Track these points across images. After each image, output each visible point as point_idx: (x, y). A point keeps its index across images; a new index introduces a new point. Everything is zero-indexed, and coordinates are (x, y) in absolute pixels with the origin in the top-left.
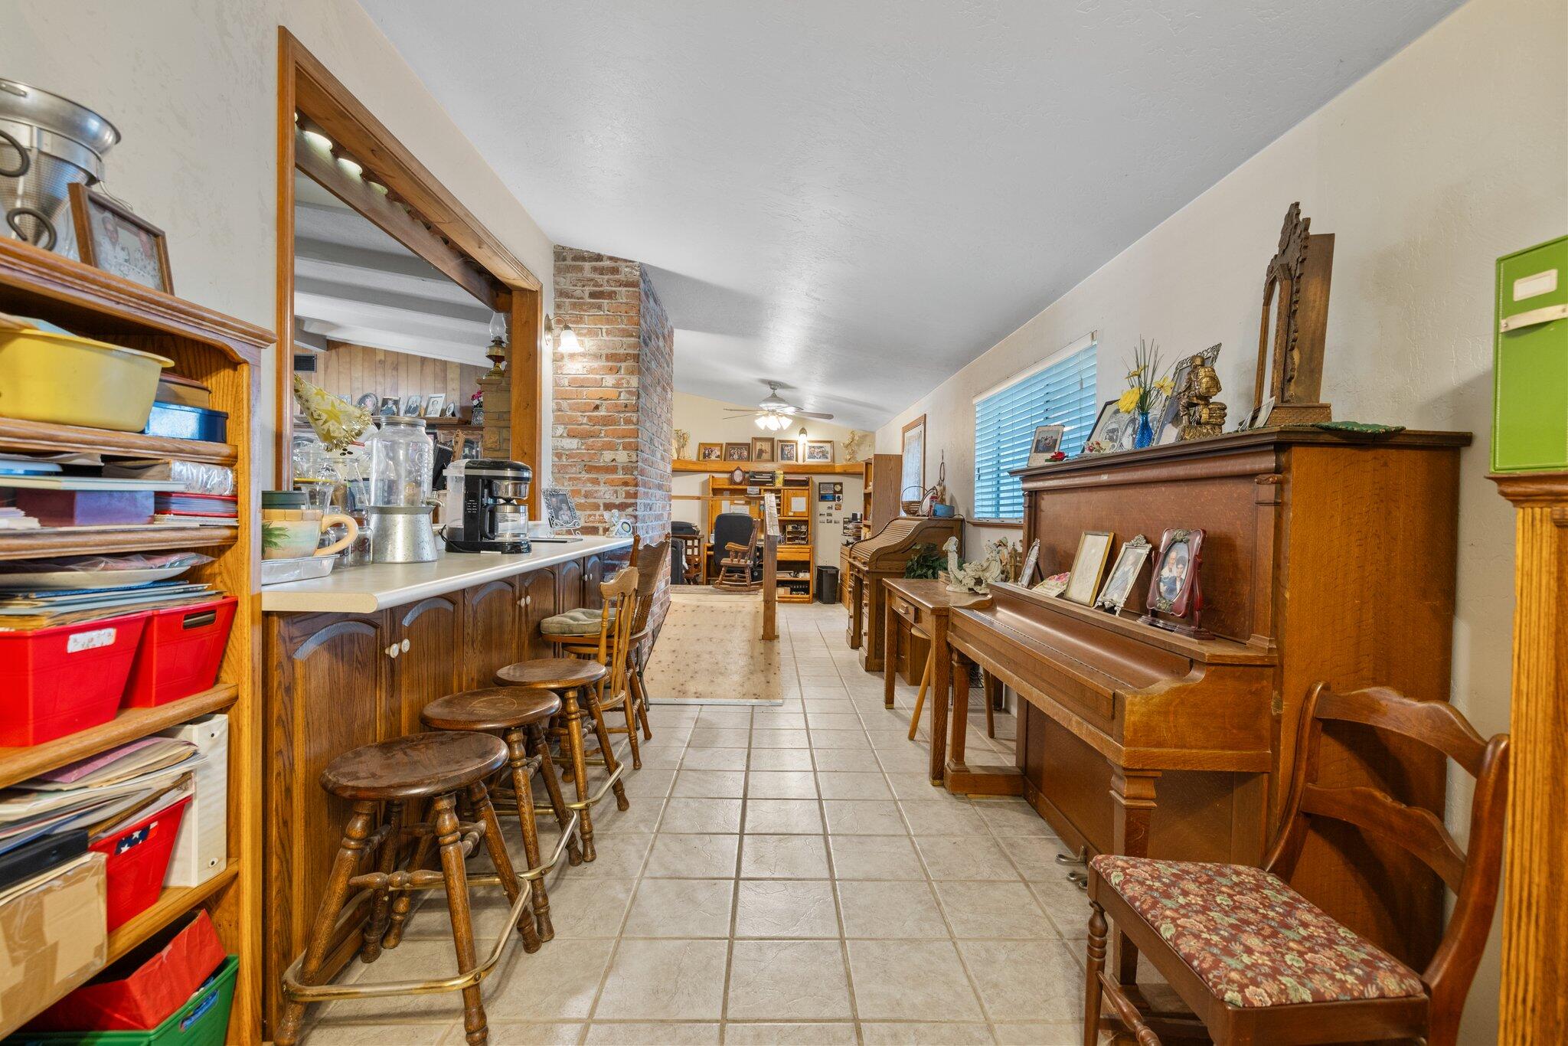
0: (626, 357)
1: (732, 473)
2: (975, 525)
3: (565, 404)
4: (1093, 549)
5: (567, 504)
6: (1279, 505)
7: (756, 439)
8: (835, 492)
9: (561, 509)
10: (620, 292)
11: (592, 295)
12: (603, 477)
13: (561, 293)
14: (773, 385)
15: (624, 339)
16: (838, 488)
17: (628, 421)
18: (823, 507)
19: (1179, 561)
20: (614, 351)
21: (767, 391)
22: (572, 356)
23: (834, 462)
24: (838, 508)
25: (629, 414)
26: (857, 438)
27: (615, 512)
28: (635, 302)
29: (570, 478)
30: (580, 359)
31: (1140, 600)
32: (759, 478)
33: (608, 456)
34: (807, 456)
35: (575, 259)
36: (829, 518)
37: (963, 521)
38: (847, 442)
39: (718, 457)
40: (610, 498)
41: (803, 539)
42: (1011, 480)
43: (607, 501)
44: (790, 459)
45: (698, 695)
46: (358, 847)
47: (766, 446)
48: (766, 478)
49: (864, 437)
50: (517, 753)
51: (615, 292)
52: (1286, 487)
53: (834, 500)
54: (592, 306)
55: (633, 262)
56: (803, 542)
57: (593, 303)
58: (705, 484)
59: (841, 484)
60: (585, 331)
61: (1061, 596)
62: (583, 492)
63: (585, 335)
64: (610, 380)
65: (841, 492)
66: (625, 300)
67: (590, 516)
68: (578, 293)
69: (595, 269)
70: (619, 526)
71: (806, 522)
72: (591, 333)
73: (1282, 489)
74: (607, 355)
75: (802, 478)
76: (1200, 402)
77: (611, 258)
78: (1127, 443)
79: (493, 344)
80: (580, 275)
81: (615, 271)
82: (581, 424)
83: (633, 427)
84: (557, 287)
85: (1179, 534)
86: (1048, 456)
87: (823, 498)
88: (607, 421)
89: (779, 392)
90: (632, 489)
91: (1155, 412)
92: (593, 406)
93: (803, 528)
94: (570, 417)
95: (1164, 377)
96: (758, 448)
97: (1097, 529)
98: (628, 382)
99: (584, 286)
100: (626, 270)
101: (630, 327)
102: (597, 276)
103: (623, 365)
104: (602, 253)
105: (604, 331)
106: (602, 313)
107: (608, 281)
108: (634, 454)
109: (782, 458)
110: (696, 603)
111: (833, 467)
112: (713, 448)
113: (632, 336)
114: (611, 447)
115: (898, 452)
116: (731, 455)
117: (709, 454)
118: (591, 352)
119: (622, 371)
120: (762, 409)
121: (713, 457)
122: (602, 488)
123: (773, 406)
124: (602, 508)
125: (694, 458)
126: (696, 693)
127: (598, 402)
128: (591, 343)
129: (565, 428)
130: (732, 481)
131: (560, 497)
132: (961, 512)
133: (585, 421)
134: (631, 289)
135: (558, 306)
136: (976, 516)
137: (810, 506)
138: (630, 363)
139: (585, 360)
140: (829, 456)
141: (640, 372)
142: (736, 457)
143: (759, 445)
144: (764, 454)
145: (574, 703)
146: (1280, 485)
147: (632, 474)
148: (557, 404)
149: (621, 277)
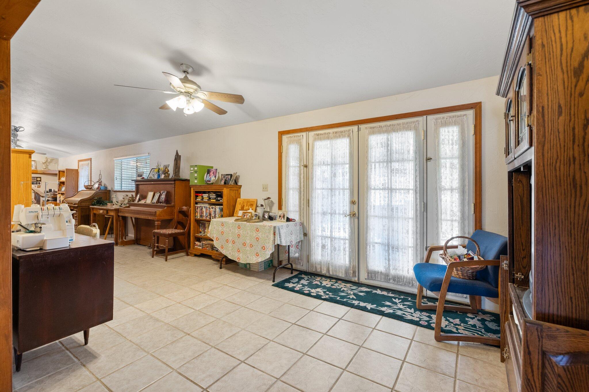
2: (115, 192)
4: (151, 194)
6: (174, 187)
8: (37, 181)
16: (39, 179)
19: (164, 195)
23: (36, 169)
24: (39, 187)
26: (48, 160)
31: (158, 201)
37: (110, 191)
42: (131, 182)
49: (52, 160)
53: (37, 184)
59: (40, 178)
61: (145, 202)
65: (40, 181)
76: (166, 172)
78: (156, 177)
85: (164, 191)
86: (141, 178)
91: (161, 172)
95: (162, 167)
97: (151, 191)
111: (37, 171)
115: (76, 168)
132: (109, 188)
136: (115, 189)
146: (175, 185)
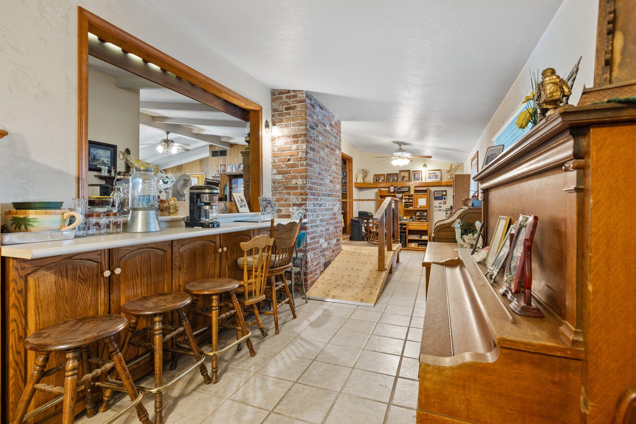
0: (301, 135)
1: (389, 188)
3: (276, 159)
5: (271, 204)
6: (581, 191)
7: (401, 171)
8: (443, 195)
9: (267, 207)
10: (298, 105)
11: (287, 109)
12: (292, 192)
13: (274, 110)
14: (400, 143)
15: (300, 127)
16: (444, 193)
17: (302, 165)
18: (436, 203)
20: (295, 133)
21: (397, 147)
22: (279, 137)
23: (441, 180)
24: (445, 203)
25: (302, 162)
26: (453, 167)
27: (295, 208)
28: (304, 109)
29: (279, 193)
30: (282, 138)
32: (403, 190)
33: (294, 182)
34: (427, 178)
35: (279, 94)
36: (440, 208)
38: (448, 170)
39: (383, 180)
40: (295, 201)
41: (425, 219)
43: (294, 203)
44: (418, 180)
45: (334, 297)
46: (41, 369)
47: (406, 174)
48: (406, 189)
49: (458, 166)
50: (157, 327)
51: (295, 106)
52: (587, 171)
53: (442, 199)
54: (286, 114)
55: (303, 91)
56: (425, 221)
57: (287, 113)
58: (377, 193)
59: (446, 191)
60: (284, 126)
62: (284, 199)
63: (283, 127)
64: (294, 147)
65: (446, 195)
66: (300, 109)
67: (287, 209)
68: (281, 109)
69: (287, 97)
70: (296, 214)
71: (426, 211)
72: (286, 126)
73: (585, 175)
74: (293, 135)
75: (425, 189)
76: (549, 107)
77: (294, 91)
79: (248, 136)
80: (281, 101)
81: (295, 96)
82: (283, 168)
83: (304, 168)
84: (272, 108)
87: (436, 198)
88: (293, 166)
89: (403, 147)
90: (304, 197)
92: (287, 159)
93: (425, 214)
94: (278, 165)
96: (402, 175)
97: (505, 215)
98: (302, 147)
99: (283, 105)
100: (300, 95)
101: (302, 121)
102: (288, 100)
103: (300, 139)
104: (290, 89)
105: (291, 124)
106: (290, 116)
107: (292, 102)
108: (305, 180)
109: (414, 180)
110: (353, 250)
111: (441, 182)
112: (380, 176)
113: (303, 125)
114: (295, 178)
115: (469, 173)
116: (389, 179)
117: (379, 179)
118: (286, 135)
119: (299, 142)
120: (394, 156)
121: (380, 181)
122: (292, 197)
123: (399, 154)
124: (292, 206)
125: (372, 182)
126: (333, 296)
127: (289, 157)
128: (286, 131)
129: (277, 170)
130: (389, 192)
131: (268, 201)
133: (284, 167)
134: (302, 104)
135: (273, 116)
137: (429, 203)
138: (302, 138)
139: (284, 139)
140: (439, 177)
141: (307, 141)
142: (391, 180)
143: (402, 174)
144: (405, 178)
145: (216, 302)
146: (582, 171)
147: (304, 190)
148: (273, 160)
149: (298, 99)
